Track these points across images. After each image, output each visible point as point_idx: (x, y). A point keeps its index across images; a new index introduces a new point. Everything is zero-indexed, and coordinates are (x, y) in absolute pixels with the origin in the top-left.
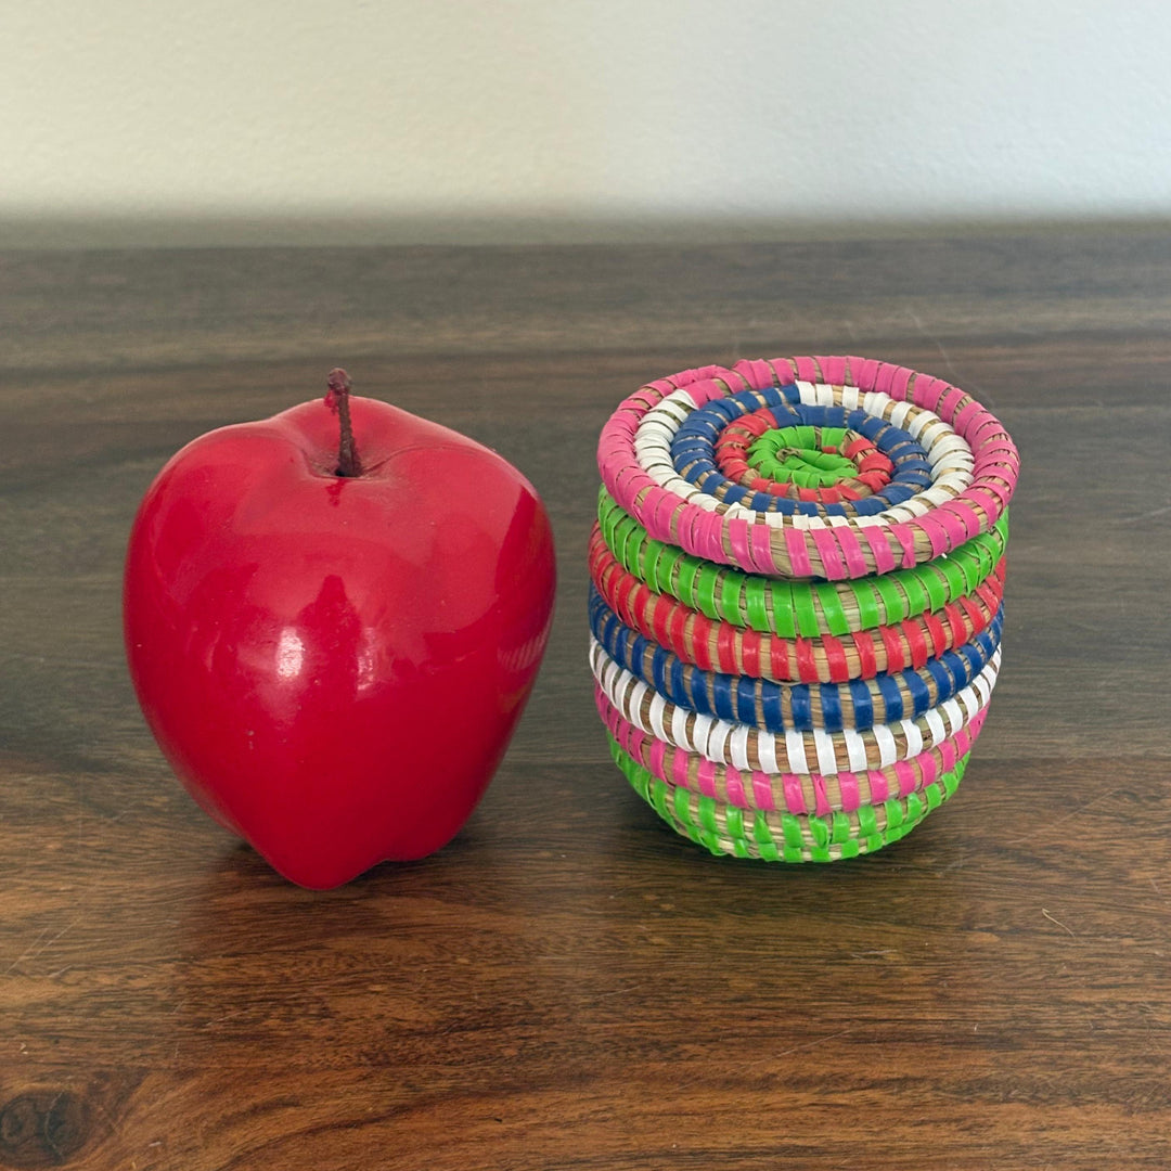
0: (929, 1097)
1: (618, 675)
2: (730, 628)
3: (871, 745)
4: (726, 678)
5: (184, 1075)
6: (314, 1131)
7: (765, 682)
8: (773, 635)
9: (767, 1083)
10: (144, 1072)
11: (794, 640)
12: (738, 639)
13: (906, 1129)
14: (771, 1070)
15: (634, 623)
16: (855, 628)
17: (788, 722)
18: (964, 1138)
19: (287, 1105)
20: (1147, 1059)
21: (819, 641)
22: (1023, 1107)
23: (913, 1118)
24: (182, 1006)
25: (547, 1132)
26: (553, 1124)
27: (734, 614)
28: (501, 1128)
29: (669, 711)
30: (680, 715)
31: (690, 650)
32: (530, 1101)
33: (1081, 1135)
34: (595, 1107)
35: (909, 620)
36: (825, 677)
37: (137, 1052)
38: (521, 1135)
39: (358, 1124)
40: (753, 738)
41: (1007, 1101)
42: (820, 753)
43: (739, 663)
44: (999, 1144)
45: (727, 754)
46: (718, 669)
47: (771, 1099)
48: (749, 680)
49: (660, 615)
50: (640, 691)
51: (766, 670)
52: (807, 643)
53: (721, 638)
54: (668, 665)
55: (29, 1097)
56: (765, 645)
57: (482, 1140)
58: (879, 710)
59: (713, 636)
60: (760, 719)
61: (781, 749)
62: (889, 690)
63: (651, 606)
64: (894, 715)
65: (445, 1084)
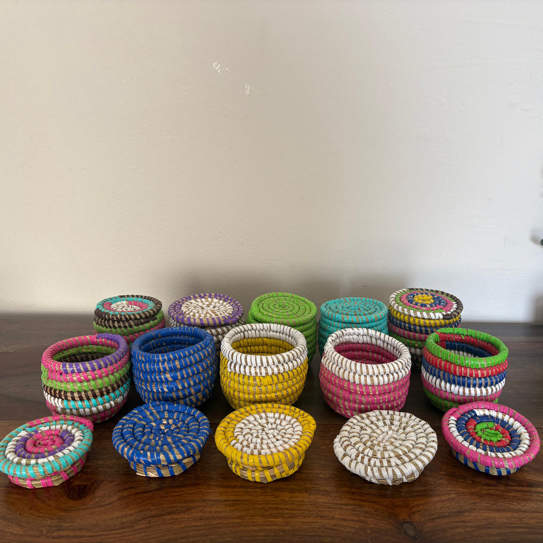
0: (268, 490)
1: (433, 378)
2: (461, 367)
3: (487, 390)
4: (459, 376)
5: (112, 482)
6: (137, 494)
7: (467, 377)
8: (470, 368)
9: (235, 487)
10: (104, 481)
11: (474, 369)
12: (463, 369)
13: (261, 497)
14: (236, 484)
15: (438, 366)
16: (485, 366)
17: (472, 385)
18: (274, 499)
19: (132, 488)
20: (316, 484)
21: (480, 369)
22: (288, 493)
23: (264, 495)
24: (115, 467)
25: (185, 495)
26: (188, 494)
27: (462, 363)
28: (176, 494)
29: (446, 384)
30: (448, 385)
31: (452, 371)
32: (183, 489)
33: (300, 499)
34: (197, 490)
35: (495, 366)
36: (480, 376)
37: (103, 477)
38: (180, 495)
39: (146, 493)
40: (464, 389)
41: (284, 492)
42: (477, 392)
43: (463, 373)
44: (282, 500)
45: (458, 392)
46: (458, 375)
47: (235, 490)
48: (464, 377)
49: (445, 365)
50: (438, 381)
51: (468, 375)
52: (476, 370)
53: (459, 368)
54: (446, 374)
55: (78, 485)
56: (468, 370)
57: (172, 496)
58: (489, 383)
59: (458, 368)
60: (466, 385)
61: (470, 391)
62: (491, 379)
63: (443, 363)
64: (492, 384)
65: (166, 485)
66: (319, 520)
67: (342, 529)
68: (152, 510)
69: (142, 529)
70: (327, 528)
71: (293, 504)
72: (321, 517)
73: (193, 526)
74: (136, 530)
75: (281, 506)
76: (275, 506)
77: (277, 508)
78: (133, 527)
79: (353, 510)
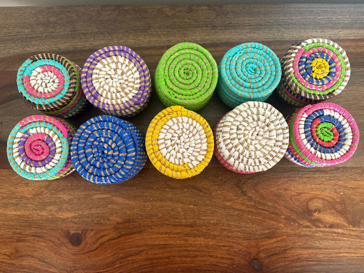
5: (92, 230)
9: (163, 233)
10: (87, 230)
14: (163, 231)
18: (185, 243)
19: (105, 236)
24: (90, 218)
26: (137, 240)
28: (131, 240)
32: (134, 236)
33: (199, 242)
34: (142, 237)
37: (86, 226)
38: (133, 241)
39: (114, 239)
41: (191, 237)
44: (189, 244)
47: (163, 236)
57: (129, 242)
65: (124, 233)
66: (210, 259)
67: (221, 265)
68: (120, 254)
69: (118, 267)
70: (213, 265)
71: (195, 246)
72: (210, 256)
73: (144, 265)
74: (115, 268)
75: (189, 249)
76: (186, 248)
77: (187, 250)
78: (113, 266)
79: (228, 251)
